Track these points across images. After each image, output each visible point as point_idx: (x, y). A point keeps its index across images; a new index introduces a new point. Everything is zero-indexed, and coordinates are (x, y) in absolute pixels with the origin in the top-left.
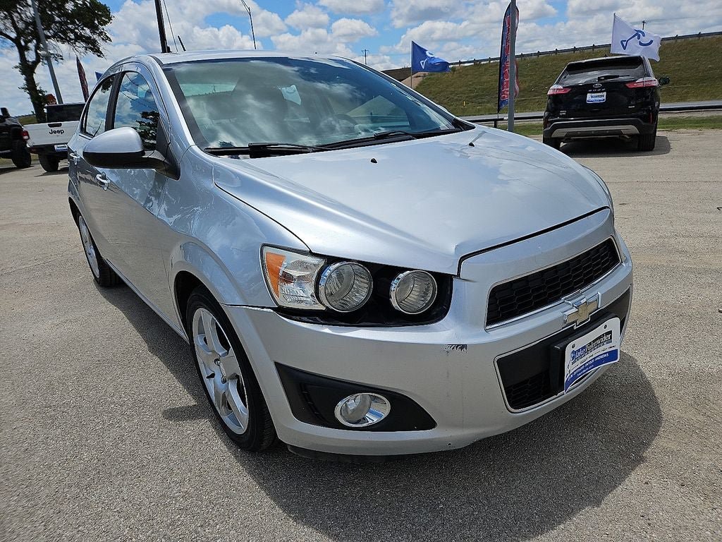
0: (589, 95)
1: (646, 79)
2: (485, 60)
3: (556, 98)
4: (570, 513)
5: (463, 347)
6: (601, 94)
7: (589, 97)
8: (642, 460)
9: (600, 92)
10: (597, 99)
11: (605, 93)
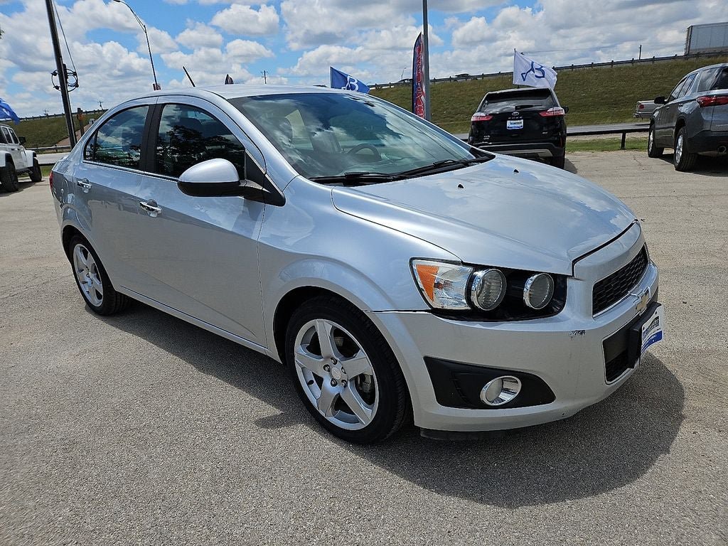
0: (508, 122)
1: (555, 108)
2: (385, 85)
3: (478, 124)
4: (651, 462)
5: (583, 332)
6: (519, 121)
7: (509, 124)
8: (682, 417)
9: (517, 119)
10: (515, 125)
11: (522, 121)
